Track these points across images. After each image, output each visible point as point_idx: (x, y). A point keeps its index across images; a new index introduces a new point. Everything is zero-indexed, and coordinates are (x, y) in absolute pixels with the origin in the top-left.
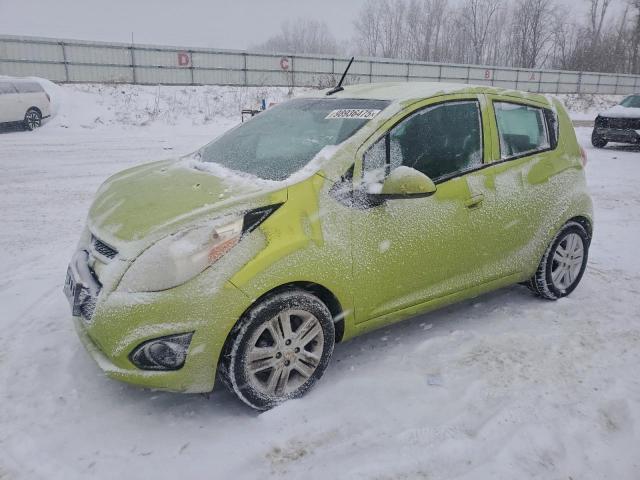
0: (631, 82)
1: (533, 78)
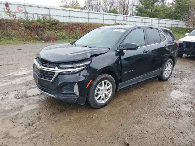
1: (142, 20)
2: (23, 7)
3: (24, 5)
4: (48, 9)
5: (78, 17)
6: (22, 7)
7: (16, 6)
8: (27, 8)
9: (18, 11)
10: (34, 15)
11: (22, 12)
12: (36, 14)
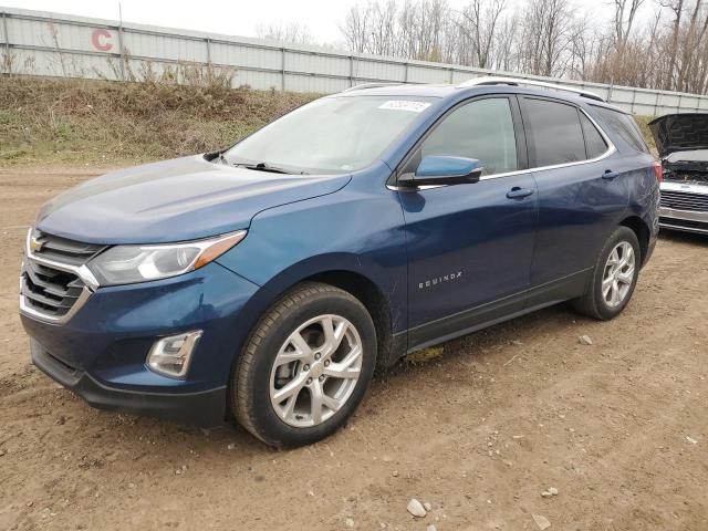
0: (651, 100)
2: (113, 34)
3: (116, 28)
4: (204, 44)
5: (313, 75)
6: (109, 36)
7: (89, 32)
8: (127, 37)
9: (95, 50)
10: (153, 64)
11: (110, 52)
12: (158, 61)
